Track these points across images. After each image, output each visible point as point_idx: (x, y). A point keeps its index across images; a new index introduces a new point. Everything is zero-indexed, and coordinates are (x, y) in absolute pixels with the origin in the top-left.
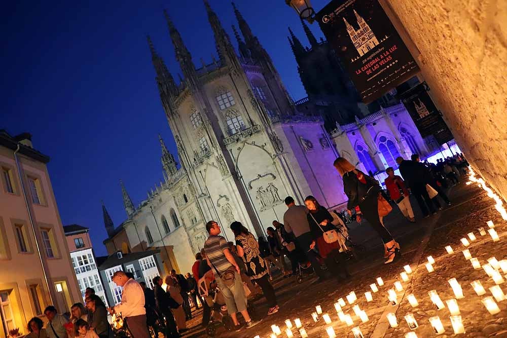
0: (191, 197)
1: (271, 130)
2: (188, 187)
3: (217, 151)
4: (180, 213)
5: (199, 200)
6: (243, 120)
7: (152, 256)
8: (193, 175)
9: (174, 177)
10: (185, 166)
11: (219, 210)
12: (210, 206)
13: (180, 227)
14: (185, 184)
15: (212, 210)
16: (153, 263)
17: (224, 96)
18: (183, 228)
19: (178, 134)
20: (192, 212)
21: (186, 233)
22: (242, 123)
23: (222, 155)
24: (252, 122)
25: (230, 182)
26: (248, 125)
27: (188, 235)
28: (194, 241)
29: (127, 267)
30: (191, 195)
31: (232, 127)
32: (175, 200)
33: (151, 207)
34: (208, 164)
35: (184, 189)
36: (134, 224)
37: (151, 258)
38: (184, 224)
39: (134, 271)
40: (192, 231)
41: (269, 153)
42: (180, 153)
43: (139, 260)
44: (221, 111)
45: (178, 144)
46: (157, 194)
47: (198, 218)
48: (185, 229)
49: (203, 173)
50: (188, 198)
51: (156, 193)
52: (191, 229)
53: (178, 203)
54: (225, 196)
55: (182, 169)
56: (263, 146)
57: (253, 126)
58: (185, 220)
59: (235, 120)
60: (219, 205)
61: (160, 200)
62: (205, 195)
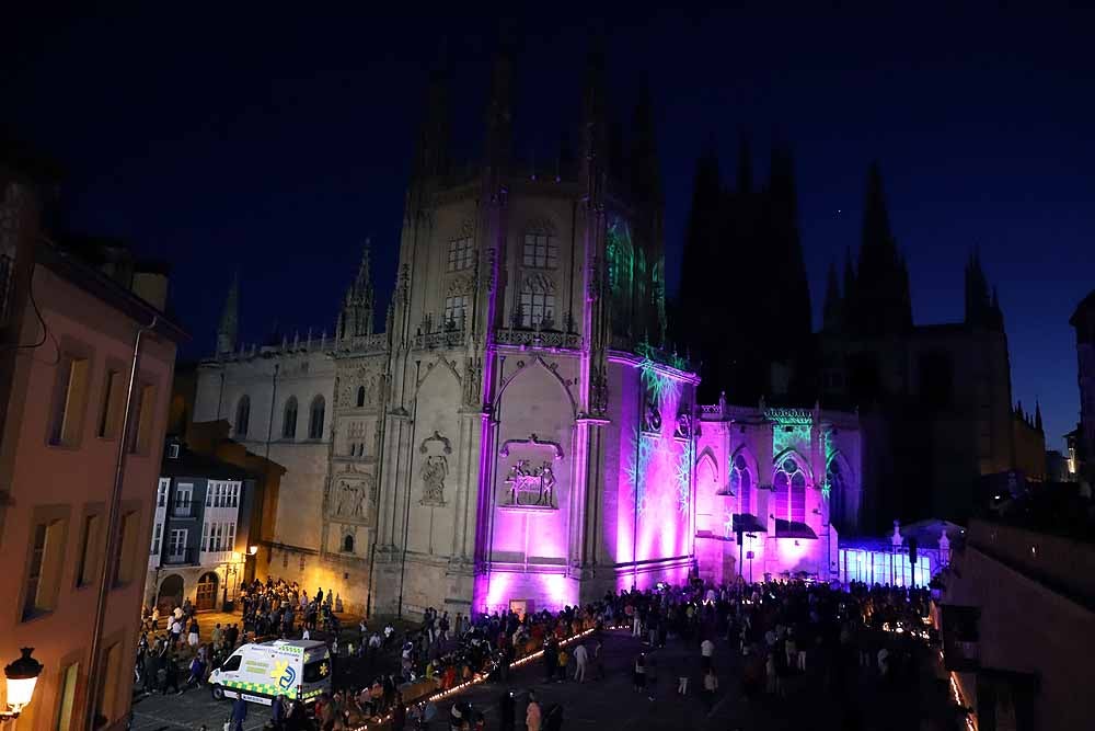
0: (375, 402)
1: (601, 361)
2: (378, 378)
3: (477, 348)
4: (334, 418)
5: (389, 416)
6: (556, 309)
7: (240, 483)
8: (402, 362)
9: (358, 341)
10: (395, 333)
11: (420, 459)
12: (405, 440)
13: (319, 443)
14: (374, 370)
15: (404, 451)
16: (235, 499)
17: (542, 240)
18: (326, 450)
19: (410, 263)
20: (361, 431)
21: (327, 462)
22: (550, 312)
23: (484, 362)
24: (570, 322)
25: (472, 424)
26: (559, 325)
27: (330, 469)
28: (337, 488)
29: (180, 485)
30: (377, 398)
31: (527, 310)
32: (336, 386)
33: (277, 367)
34: (442, 357)
35: (368, 377)
36: (222, 376)
37: (236, 486)
38: (332, 444)
39: (190, 499)
40: (342, 467)
41: (573, 402)
42: (397, 304)
43: (210, 482)
44: (522, 269)
45: (399, 283)
46: (304, 351)
47: (370, 449)
48: (331, 455)
49: (423, 369)
50: (366, 401)
51: (302, 346)
52: (342, 461)
53: (340, 397)
54: (445, 440)
55: (384, 337)
56: (569, 383)
57: (570, 332)
58: (338, 436)
59: (539, 300)
60: (423, 449)
61: (305, 366)
62: (406, 414)
